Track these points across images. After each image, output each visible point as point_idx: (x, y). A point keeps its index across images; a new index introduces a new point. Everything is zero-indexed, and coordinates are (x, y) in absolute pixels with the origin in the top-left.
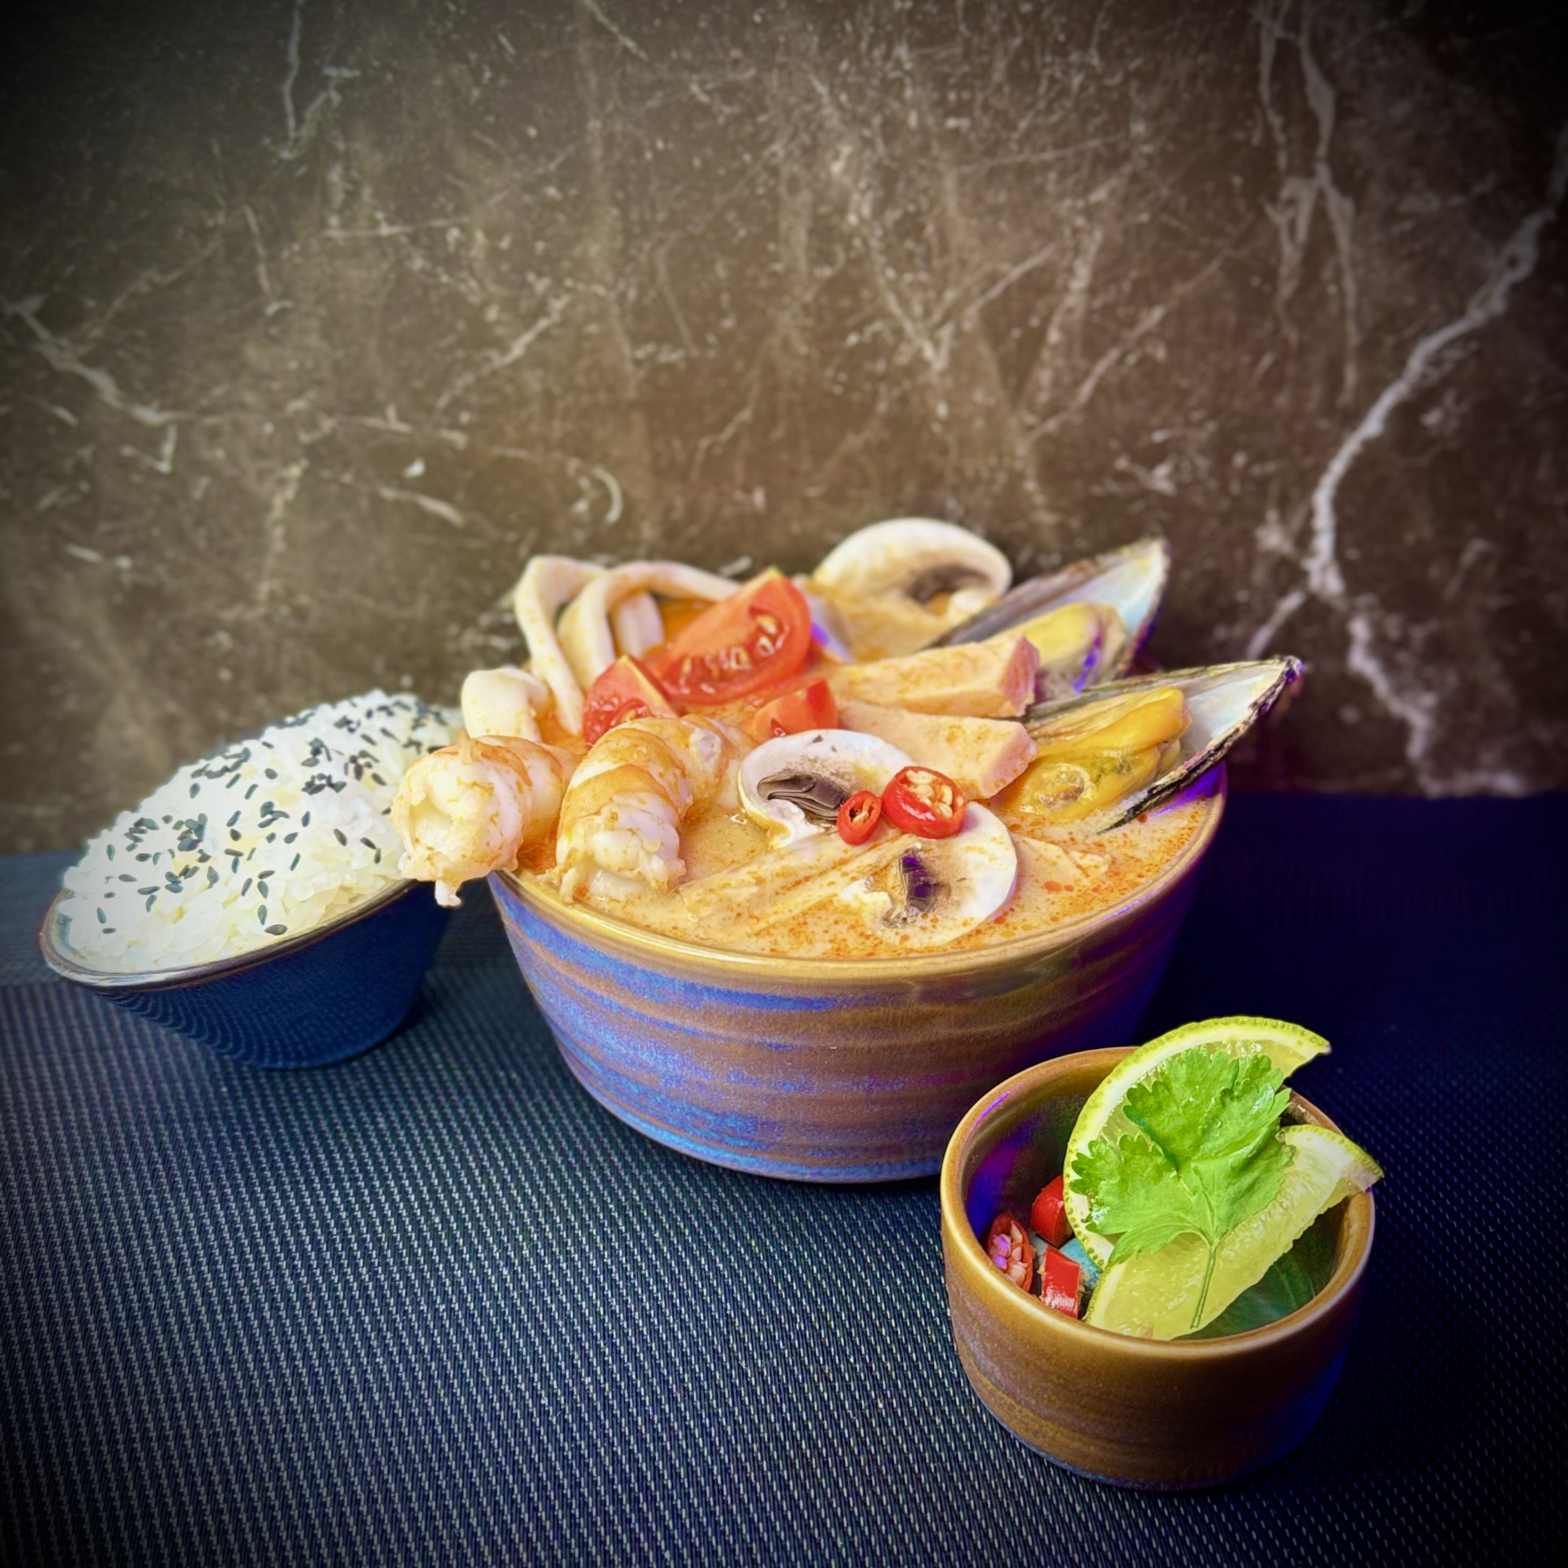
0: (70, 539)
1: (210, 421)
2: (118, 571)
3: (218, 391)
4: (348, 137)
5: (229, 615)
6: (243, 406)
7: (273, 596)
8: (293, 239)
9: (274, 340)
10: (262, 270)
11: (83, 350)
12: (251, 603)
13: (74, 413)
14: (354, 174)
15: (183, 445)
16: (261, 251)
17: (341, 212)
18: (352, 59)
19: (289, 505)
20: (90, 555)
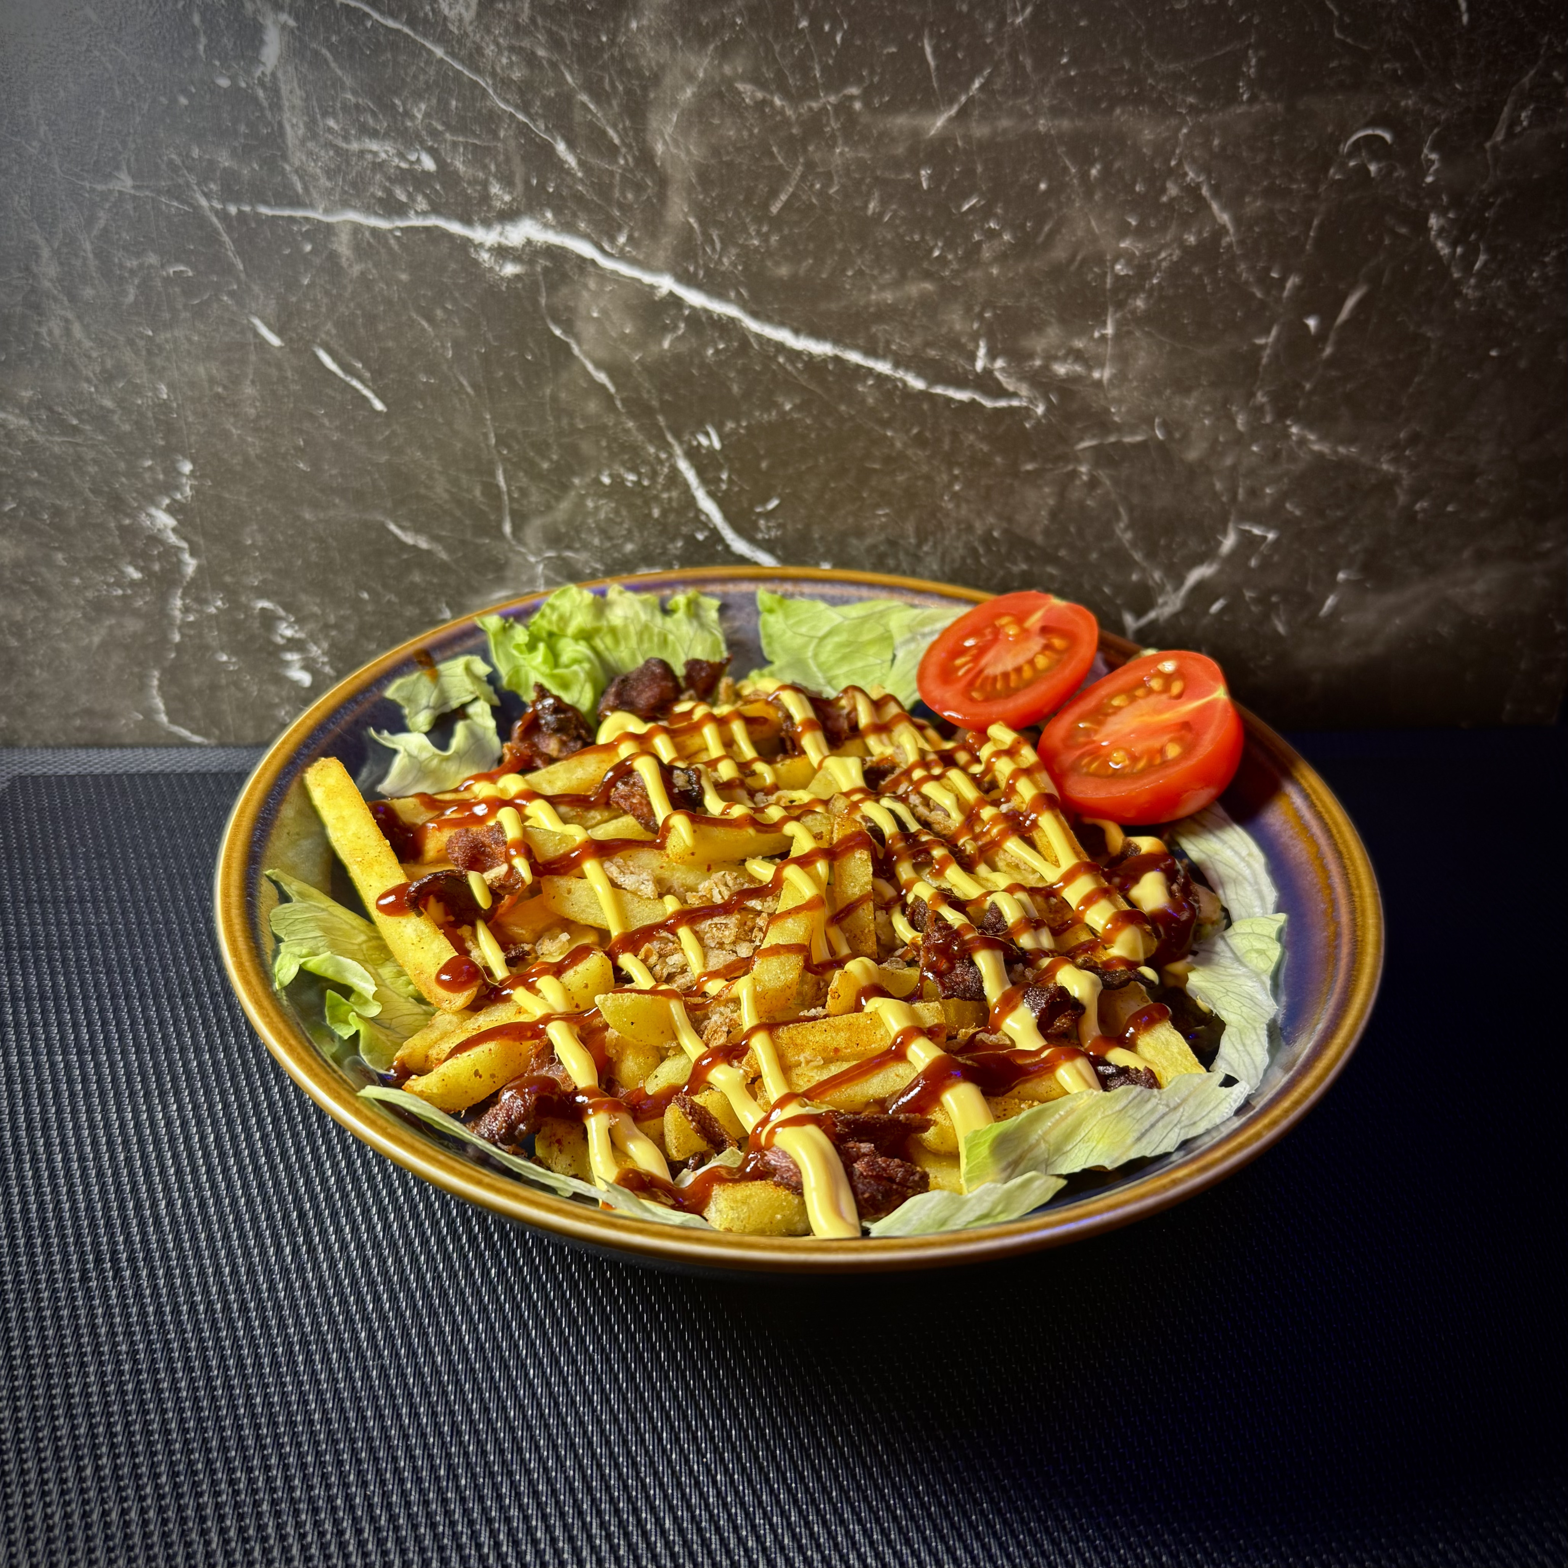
0: (1315, 614)
1: (1241, 494)
2: (1347, 581)
3: (1218, 486)
4: (1031, 356)
5: (1402, 499)
6: (1234, 468)
7: (1394, 461)
8: (1107, 411)
9: (1185, 437)
10: (1128, 439)
11: (1169, 588)
12: (1396, 479)
13: (1216, 599)
14: (1061, 353)
15: (1257, 519)
16: (1112, 439)
17: (1090, 368)
18: (971, 346)
19: (1322, 439)
20: (1330, 601)
